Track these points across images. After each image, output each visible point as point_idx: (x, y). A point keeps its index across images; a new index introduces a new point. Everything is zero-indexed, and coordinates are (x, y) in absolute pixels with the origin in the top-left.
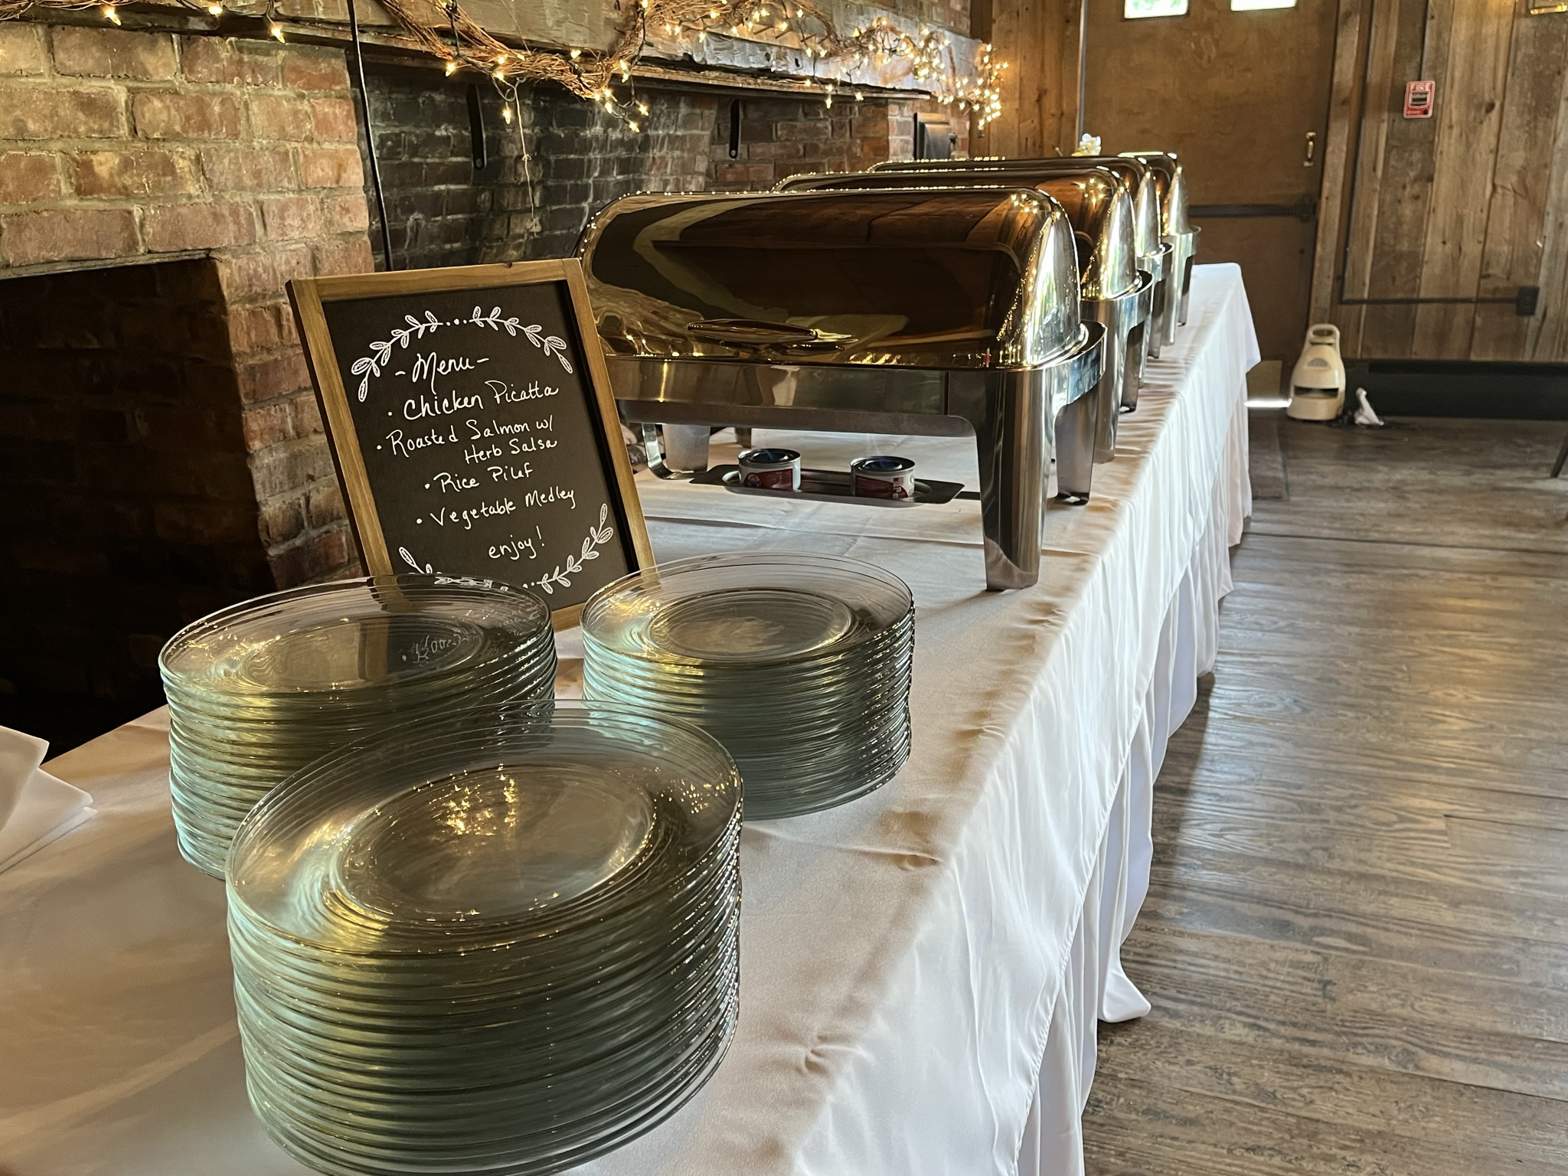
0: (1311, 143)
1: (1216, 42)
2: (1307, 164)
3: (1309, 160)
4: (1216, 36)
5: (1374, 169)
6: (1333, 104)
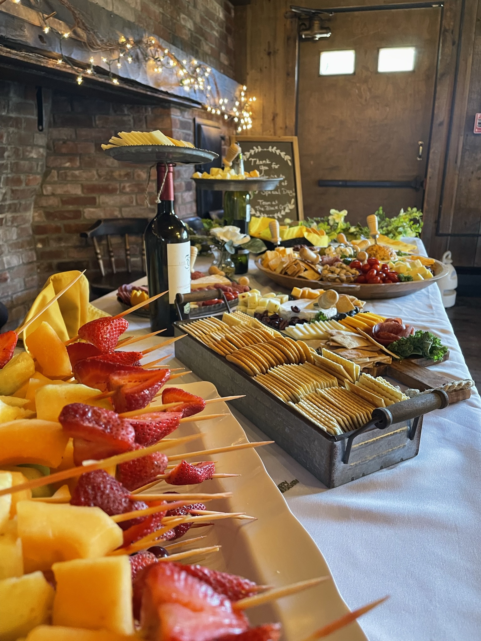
0: (421, 148)
1: (370, 90)
2: (419, 159)
3: (420, 157)
4: (370, 87)
5: (456, 162)
6: (434, 125)
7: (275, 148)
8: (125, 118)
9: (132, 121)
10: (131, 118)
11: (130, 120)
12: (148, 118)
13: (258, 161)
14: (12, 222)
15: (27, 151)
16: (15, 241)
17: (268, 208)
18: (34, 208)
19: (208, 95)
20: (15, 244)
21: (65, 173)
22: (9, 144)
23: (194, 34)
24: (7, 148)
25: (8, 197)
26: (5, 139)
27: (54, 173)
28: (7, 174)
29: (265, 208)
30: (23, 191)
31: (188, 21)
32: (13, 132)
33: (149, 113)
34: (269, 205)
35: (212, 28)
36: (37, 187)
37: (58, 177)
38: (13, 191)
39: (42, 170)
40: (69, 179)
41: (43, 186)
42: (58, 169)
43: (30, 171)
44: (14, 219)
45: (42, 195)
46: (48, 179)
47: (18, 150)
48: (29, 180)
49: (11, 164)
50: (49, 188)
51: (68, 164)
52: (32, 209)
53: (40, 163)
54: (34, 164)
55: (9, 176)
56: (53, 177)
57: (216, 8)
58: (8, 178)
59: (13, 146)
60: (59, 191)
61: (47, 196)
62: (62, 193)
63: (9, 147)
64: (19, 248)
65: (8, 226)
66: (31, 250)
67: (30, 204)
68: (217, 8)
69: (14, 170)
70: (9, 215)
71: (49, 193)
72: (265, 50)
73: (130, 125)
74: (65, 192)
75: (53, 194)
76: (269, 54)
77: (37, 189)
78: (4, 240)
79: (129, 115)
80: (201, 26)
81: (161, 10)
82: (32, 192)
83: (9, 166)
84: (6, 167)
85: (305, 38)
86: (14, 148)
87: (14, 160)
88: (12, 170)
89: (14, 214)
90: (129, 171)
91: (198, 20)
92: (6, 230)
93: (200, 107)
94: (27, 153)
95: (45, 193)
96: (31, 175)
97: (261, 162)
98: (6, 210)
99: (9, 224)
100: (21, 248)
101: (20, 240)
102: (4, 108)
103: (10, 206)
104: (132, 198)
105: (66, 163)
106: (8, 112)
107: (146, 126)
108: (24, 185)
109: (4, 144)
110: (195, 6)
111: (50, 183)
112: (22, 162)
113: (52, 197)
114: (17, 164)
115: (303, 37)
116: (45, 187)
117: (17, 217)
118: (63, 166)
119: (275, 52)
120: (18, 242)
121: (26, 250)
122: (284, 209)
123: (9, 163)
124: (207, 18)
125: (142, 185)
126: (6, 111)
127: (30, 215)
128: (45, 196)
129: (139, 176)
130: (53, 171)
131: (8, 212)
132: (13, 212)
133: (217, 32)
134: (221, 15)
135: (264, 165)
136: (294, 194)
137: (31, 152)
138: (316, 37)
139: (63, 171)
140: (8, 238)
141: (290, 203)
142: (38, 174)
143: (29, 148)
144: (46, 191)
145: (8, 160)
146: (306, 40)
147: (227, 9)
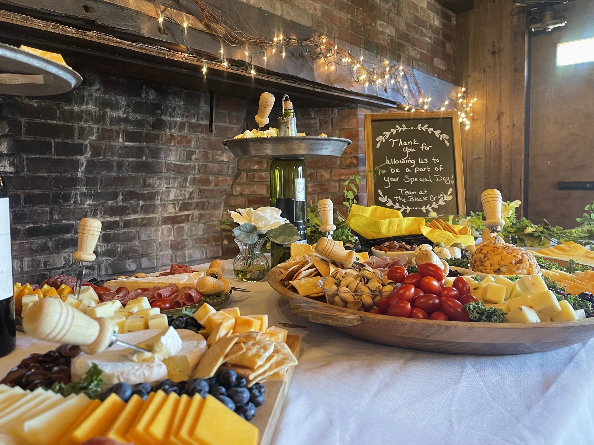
7: (426, 126)
8: (312, 122)
9: (318, 123)
10: (317, 121)
11: (316, 123)
12: (334, 120)
13: (401, 142)
14: (200, 219)
15: (217, 155)
16: (201, 237)
17: (412, 199)
18: (224, 207)
19: (406, 95)
20: (200, 239)
21: (254, 175)
22: (197, 148)
23: (396, 40)
24: (195, 151)
25: (195, 195)
26: (193, 143)
27: (244, 174)
28: (194, 174)
29: (408, 199)
30: (212, 191)
31: (388, 27)
32: (202, 138)
33: (335, 115)
34: (414, 195)
35: (423, 34)
36: (228, 188)
37: (247, 179)
38: (200, 191)
39: (232, 172)
40: (256, 180)
41: (234, 187)
42: (247, 171)
43: (220, 172)
44: (201, 217)
45: (232, 195)
46: (238, 180)
47: (207, 153)
48: (218, 181)
49: (199, 165)
50: (238, 189)
51: (256, 167)
52: (222, 208)
53: (231, 166)
54: (225, 166)
55: (196, 176)
56: (243, 179)
57: (429, 15)
58: (195, 178)
59: (202, 150)
60: (247, 191)
61: (236, 196)
62: (249, 193)
63: (197, 151)
64: (204, 243)
65: (195, 222)
66: (217, 245)
67: (220, 203)
68: (431, 15)
69: (202, 171)
70: (196, 213)
71: (238, 193)
72: (489, 50)
73: (316, 127)
74: (251, 192)
75: (241, 195)
76: (494, 53)
77: (227, 190)
78: (189, 234)
79: (315, 118)
80: (406, 32)
81: (350, 16)
82: (222, 192)
83: (197, 167)
84: (194, 168)
85: (535, 31)
86: (203, 151)
87: (202, 162)
88: (199, 171)
89: (202, 212)
90: (313, 171)
91: (402, 26)
92: (193, 226)
93: (395, 106)
94: (217, 157)
95: (234, 193)
96: (220, 176)
97: (405, 143)
98: (193, 207)
99: (196, 220)
100: (206, 243)
101: (206, 236)
102: (194, 116)
103: (197, 205)
104: (314, 198)
105: (254, 166)
106: (198, 120)
107: (332, 127)
108: (213, 185)
109: (192, 148)
110: (399, 13)
111: (239, 184)
112: (211, 165)
113: (240, 197)
114: (205, 165)
115: (533, 30)
116: (235, 188)
117: (205, 214)
118: (252, 168)
119: (500, 51)
120: (204, 238)
121: (212, 245)
122: (437, 201)
123: (197, 164)
124: (416, 25)
125: (324, 185)
126: (196, 119)
127: (220, 213)
128: (234, 195)
129: (322, 176)
130: (243, 173)
131: (195, 209)
132: (200, 210)
133: (430, 38)
134: (437, 22)
135: (409, 146)
136: (453, 182)
137: (221, 156)
138: (549, 28)
139: (251, 173)
140: (194, 233)
141: (446, 193)
142: (229, 176)
143: (219, 152)
144: (236, 191)
145: (195, 162)
146: (537, 33)
147: (445, 17)
